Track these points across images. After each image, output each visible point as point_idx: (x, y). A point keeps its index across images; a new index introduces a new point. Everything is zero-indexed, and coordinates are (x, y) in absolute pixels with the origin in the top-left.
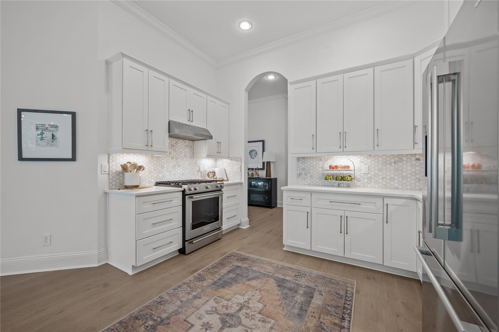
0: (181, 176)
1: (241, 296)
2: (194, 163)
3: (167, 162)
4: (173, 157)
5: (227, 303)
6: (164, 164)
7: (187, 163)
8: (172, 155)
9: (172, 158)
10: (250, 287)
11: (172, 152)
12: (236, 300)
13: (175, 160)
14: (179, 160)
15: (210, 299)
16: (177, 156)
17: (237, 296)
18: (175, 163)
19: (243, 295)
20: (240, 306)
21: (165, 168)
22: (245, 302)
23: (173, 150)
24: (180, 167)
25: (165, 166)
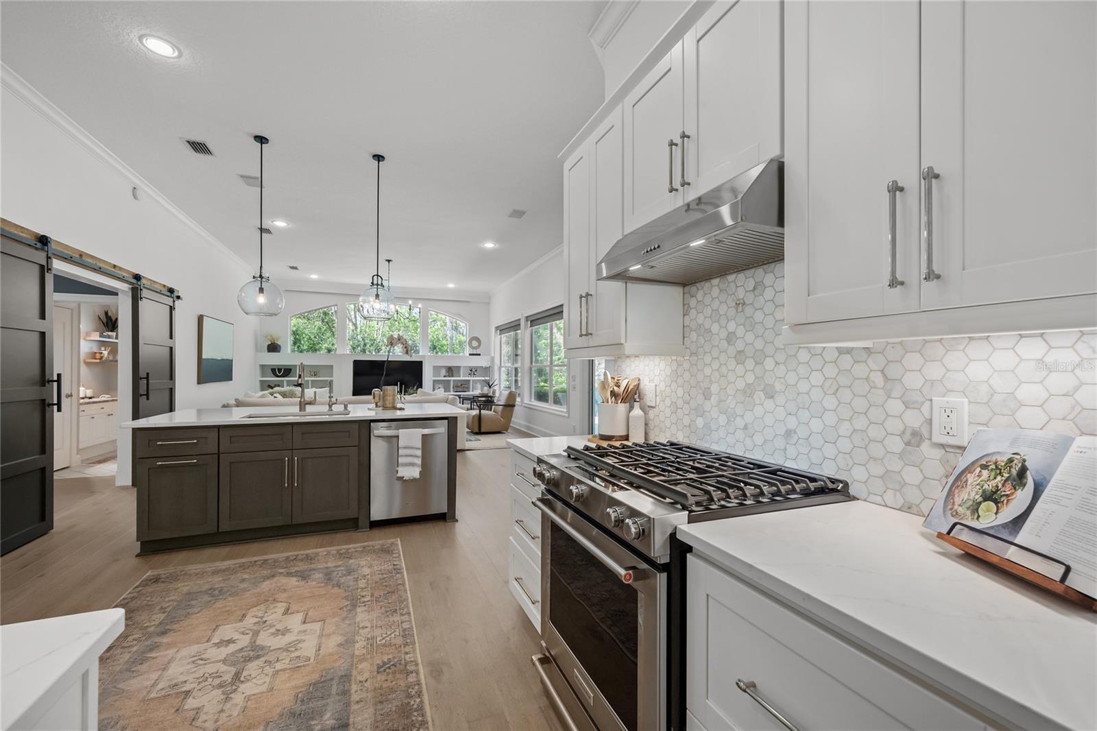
0: (779, 442)
1: (253, 692)
2: (878, 379)
3: (722, 376)
4: (743, 351)
5: (275, 668)
6: (711, 381)
7: (816, 378)
8: (740, 345)
9: (740, 357)
10: (240, 725)
11: (740, 331)
12: (260, 682)
13: (750, 364)
14: (769, 363)
15: (317, 655)
16: (759, 344)
17: (264, 688)
18: (750, 378)
19: (248, 699)
20: (242, 679)
21: (714, 400)
22: (236, 689)
23: (744, 325)
24: (772, 397)
25: (714, 388)
